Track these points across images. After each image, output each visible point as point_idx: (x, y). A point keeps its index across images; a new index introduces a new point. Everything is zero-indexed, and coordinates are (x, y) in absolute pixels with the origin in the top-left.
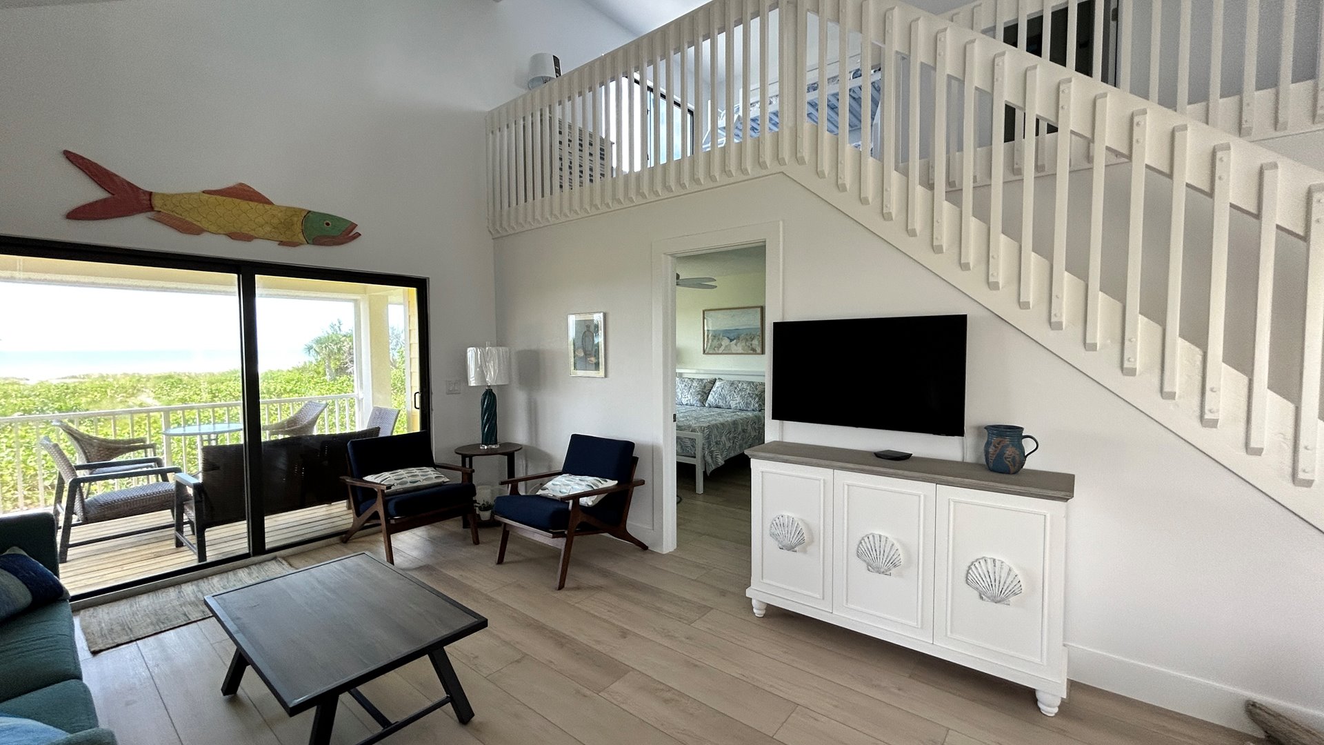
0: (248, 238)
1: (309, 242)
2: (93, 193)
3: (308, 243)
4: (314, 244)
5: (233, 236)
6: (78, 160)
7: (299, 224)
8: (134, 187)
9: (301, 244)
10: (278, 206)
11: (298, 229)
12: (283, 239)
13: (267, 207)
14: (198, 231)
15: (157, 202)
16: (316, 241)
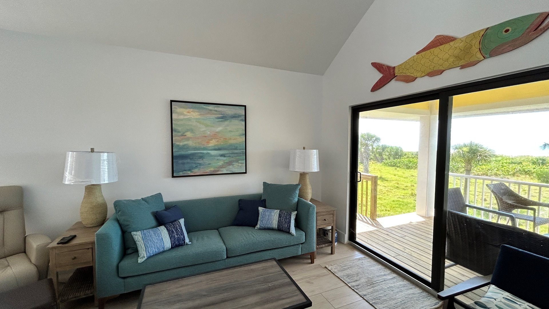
0: (440, 72)
1: (487, 57)
2: (378, 76)
3: (485, 58)
4: (490, 57)
5: (431, 74)
6: (375, 65)
7: (477, 46)
8: (389, 67)
9: (479, 62)
10: (460, 39)
11: (475, 49)
12: (462, 63)
13: (452, 43)
14: (414, 79)
15: (396, 71)
16: (494, 53)
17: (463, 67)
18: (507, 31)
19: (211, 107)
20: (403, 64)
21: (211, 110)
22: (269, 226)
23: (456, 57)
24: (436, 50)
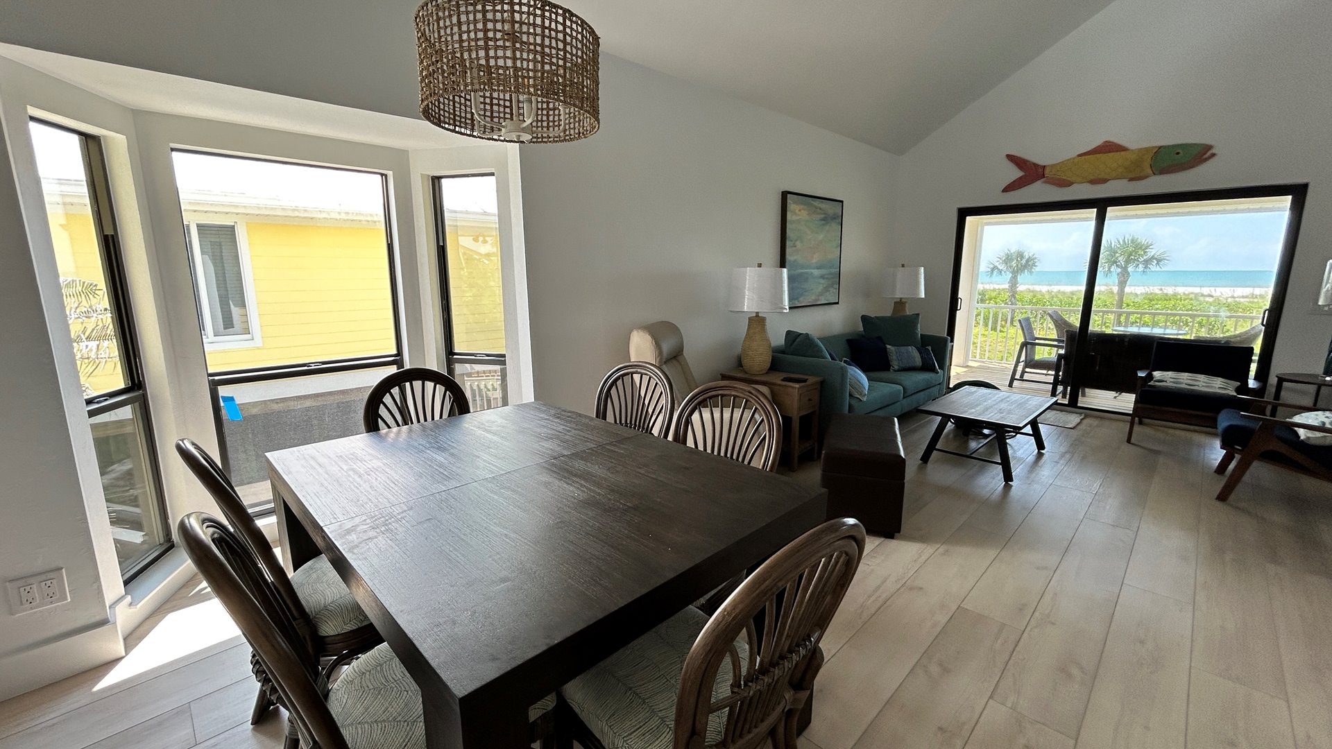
0: (1104, 181)
1: (1156, 173)
2: (1016, 173)
3: (1154, 174)
4: (1161, 174)
5: (1093, 182)
6: (1012, 158)
7: (1149, 160)
8: (1036, 165)
9: (1146, 177)
10: (1132, 150)
11: (1146, 164)
12: (1133, 176)
13: (1122, 153)
14: (1069, 184)
15: (1047, 171)
16: (1163, 171)
17: (1131, 180)
18: (1178, 153)
19: (817, 203)
20: (1058, 164)
21: (816, 208)
22: (911, 365)
23: (1126, 168)
24: (1103, 157)
